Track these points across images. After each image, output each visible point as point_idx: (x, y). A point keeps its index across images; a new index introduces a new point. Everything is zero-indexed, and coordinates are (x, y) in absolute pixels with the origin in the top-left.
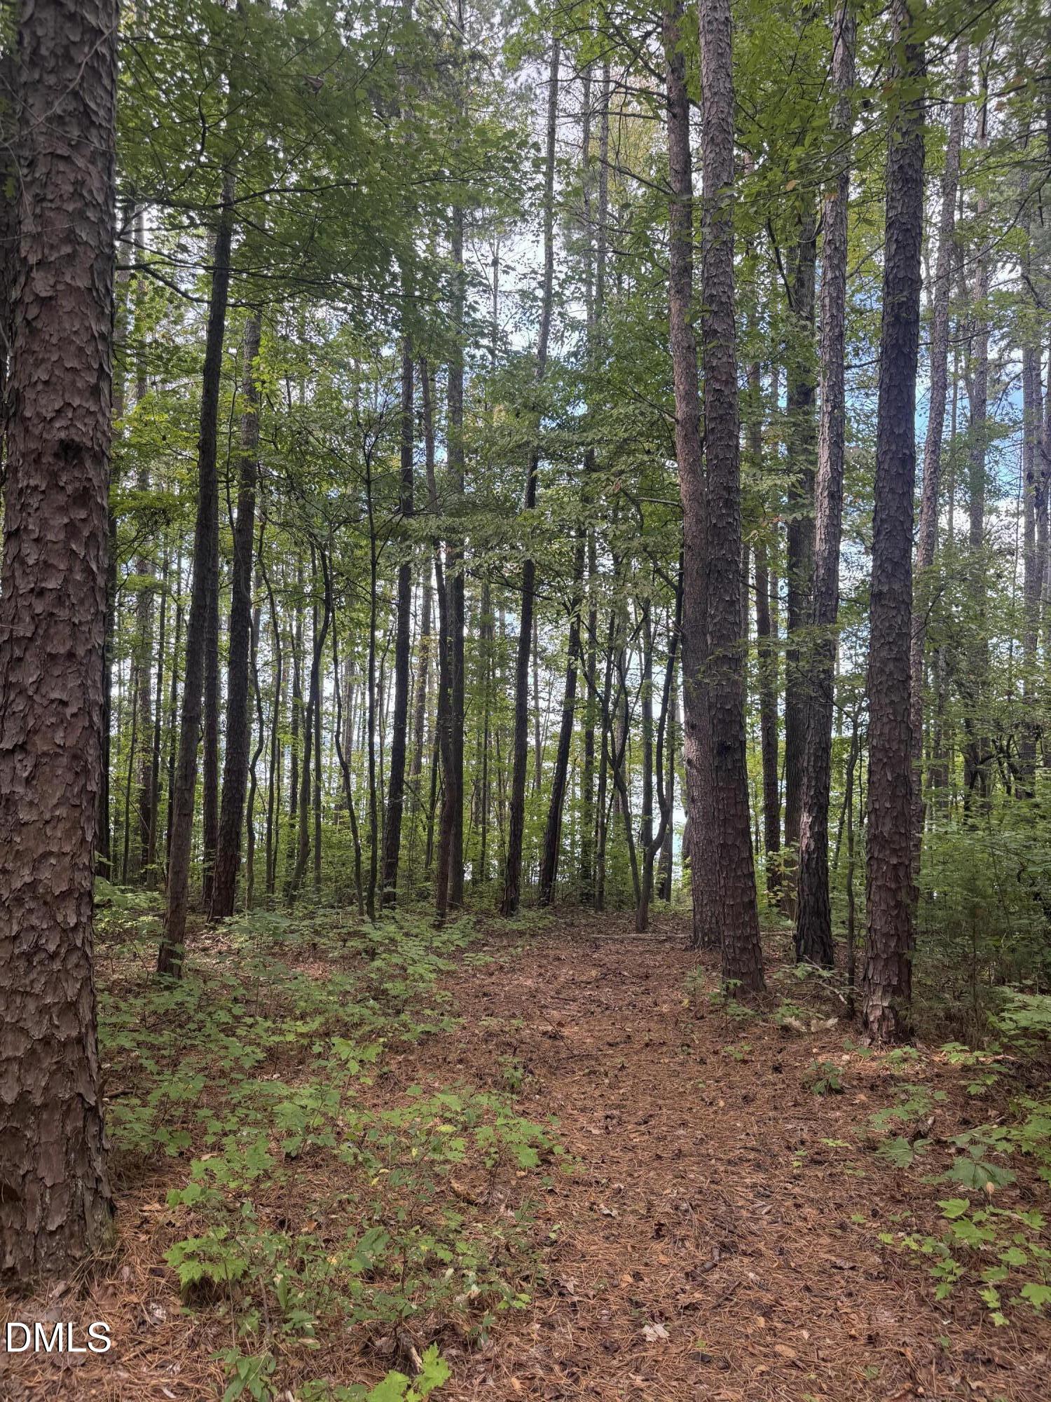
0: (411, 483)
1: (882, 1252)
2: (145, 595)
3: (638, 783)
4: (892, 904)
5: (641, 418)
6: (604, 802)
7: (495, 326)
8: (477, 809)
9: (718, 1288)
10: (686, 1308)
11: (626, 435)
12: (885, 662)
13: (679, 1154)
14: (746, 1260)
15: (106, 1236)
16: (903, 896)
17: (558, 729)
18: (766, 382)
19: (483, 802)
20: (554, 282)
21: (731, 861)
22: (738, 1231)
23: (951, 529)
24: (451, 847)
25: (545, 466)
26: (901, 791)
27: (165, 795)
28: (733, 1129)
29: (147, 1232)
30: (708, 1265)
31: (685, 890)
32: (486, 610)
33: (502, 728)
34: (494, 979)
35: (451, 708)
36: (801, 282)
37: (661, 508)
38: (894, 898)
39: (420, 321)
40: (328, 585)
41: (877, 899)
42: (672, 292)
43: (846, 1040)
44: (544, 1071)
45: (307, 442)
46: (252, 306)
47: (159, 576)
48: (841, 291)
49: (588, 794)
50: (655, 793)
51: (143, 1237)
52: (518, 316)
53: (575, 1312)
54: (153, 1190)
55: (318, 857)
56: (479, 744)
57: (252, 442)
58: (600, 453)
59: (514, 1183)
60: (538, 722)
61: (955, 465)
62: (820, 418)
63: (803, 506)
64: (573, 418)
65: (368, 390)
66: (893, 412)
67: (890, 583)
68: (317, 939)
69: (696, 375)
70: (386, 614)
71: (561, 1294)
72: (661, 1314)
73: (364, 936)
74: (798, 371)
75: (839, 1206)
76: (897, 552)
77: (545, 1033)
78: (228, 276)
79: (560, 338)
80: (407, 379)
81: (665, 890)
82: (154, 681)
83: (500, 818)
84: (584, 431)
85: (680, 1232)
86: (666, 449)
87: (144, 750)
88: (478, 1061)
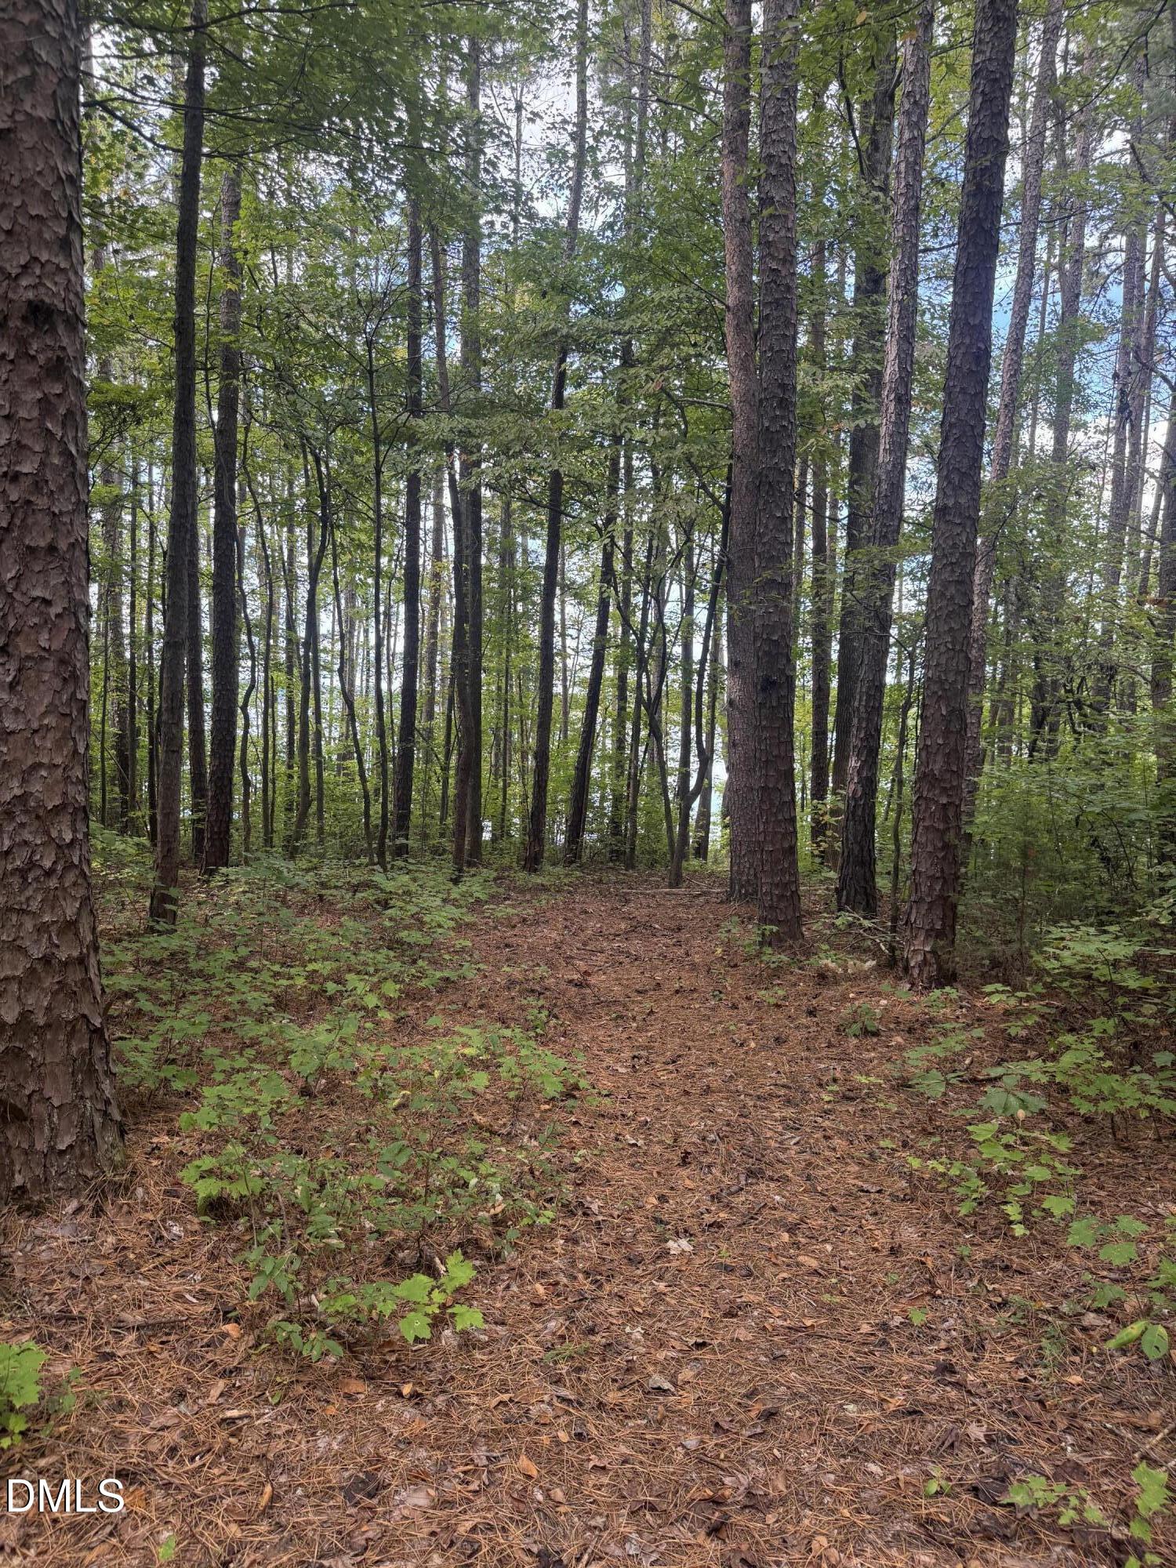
0: (419, 377)
1: (910, 1176)
2: (113, 506)
3: (675, 734)
4: (940, 845)
5: (686, 305)
6: (637, 755)
7: (518, 186)
8: (497, 761)
9: (743, 1209)
10: (711, 1226)
11: (669, 324)
12: (946, 584)
13: (708, 1090)
14: (772, 1185)
15: (118, 1158)
16: (951, 836)
17: (587, 674)
18: (832, 268)
19: (503, 756)
20: (588, 133)
21: (772, 805)
22: (766, 1159)
23: (1032, 446)
24: (469, 800)
25: (574, 362)
26: (955, 726)
27: (144, 740)
28: (763, 1068)
29: (159, 1158)
30: (733, 1189)
31: (724, 852)
32: (506, 534)
33: (526, 671)
34: (516, 931)
35: (468, 643)
36: (875, 145)
37: (707, 412)
38: (942, 839)
39: (430, 178)
40: (325, 498)
41: (924, 840)
42: (726, 152)
43: (886, 986)
44: (570, 1015)
45: (298, 328)
46: (229, 157)
47: (128, 487)
48: (919, 154)
49: (620, 744)
50: (694, 745)
51: (155, 1163)
52: (544, 180)
53: (600, 1229)
54: (161, 1125)
55: (320, 810)
56: (499, 688)
57: (233, 326)
58: (638, 348)
59: (537, 1115)
60: (565, 665)
61: (1040, 370)
62: (890, 311)
63: (868, 411)
64: (608, 303)
65: (367, 266)
66: (969, 299)
67: (956, 496)
68: (323, 892)
69: (750, 254)
70: (392, 535)
71: (585, 1214)
72: (686, 1231)
73: (377, 887)
74: (868, 253)
75: (869, 1138)
76: (965, 461)
77: (570, 982)
78: (203, 119)
79: (595, 206)
80: (414, 252)
81: (702, 850)
82: (126, 611)
83: (523, 772)
84: (622, 318)
85: (706, 1160)
86: (716, 343)
87: (118, 689)
88: (501, 1006)
